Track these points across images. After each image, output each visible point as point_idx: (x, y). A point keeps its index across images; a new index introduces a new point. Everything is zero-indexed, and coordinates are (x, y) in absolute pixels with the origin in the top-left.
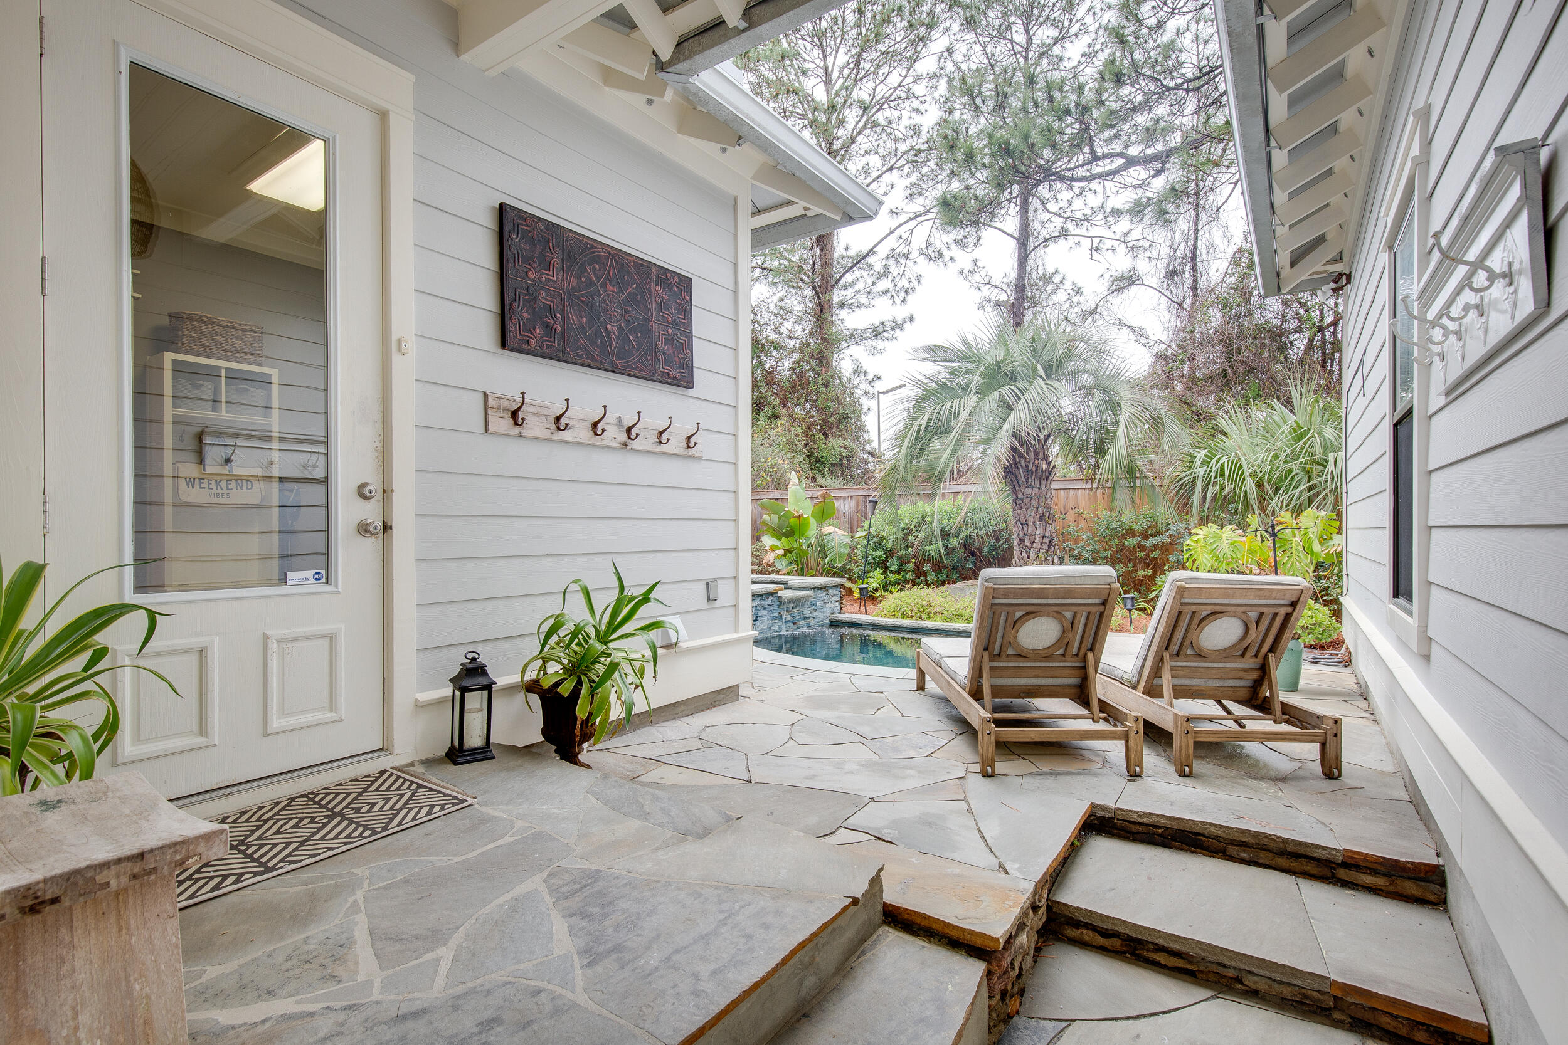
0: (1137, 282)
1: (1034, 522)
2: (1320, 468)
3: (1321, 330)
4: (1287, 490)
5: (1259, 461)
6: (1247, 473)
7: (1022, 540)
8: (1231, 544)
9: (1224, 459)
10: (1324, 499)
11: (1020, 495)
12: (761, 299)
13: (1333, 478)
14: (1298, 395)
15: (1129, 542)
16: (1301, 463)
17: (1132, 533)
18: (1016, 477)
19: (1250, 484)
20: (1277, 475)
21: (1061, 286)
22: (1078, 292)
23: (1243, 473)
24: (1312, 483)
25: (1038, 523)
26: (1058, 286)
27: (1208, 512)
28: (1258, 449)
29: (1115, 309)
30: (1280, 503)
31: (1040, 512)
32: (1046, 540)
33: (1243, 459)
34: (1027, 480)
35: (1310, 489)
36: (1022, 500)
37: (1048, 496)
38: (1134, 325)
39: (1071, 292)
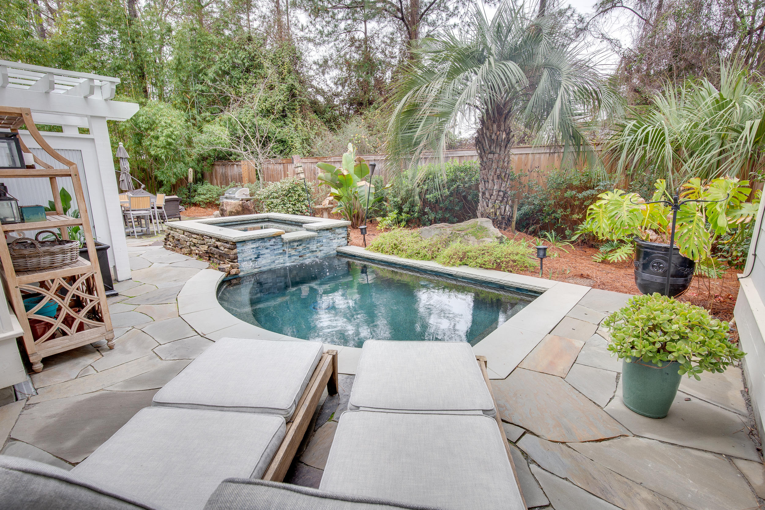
0: (618, 5)
1: (493, 180)
2: (735, 134)
3: (750, 33)
4: (701, 153)
5: (682, 129)
6: (668, 139)
7: (484, 193)
8: (630, 212)
9: (650, 129)
10: (732, 162)
11: (485, 159)
12: (374, 32)
13: (746, 142)
14: (726, 74)
15: (569, 194)
16: (718, 130)
17: (571, 187)
18: (482, 145)
19: (669, 149)
20: (693, 141)
21: (571, 18)
22: (581, 21)
23: (664, 139)
24: (724, 148)
25: (495, 181)
26: (569, 18)
27: (634, 171)
28: (682, 120)
29: (600, 26)
30: (692, 164)
31: (498, 172)
32: (501, 193)
33: (666, 128)
34: (490, 147)
35: (720, 154)
36: (486, 163)
37: (506, 159)
38: (612, 38)
39: (577, 21)
